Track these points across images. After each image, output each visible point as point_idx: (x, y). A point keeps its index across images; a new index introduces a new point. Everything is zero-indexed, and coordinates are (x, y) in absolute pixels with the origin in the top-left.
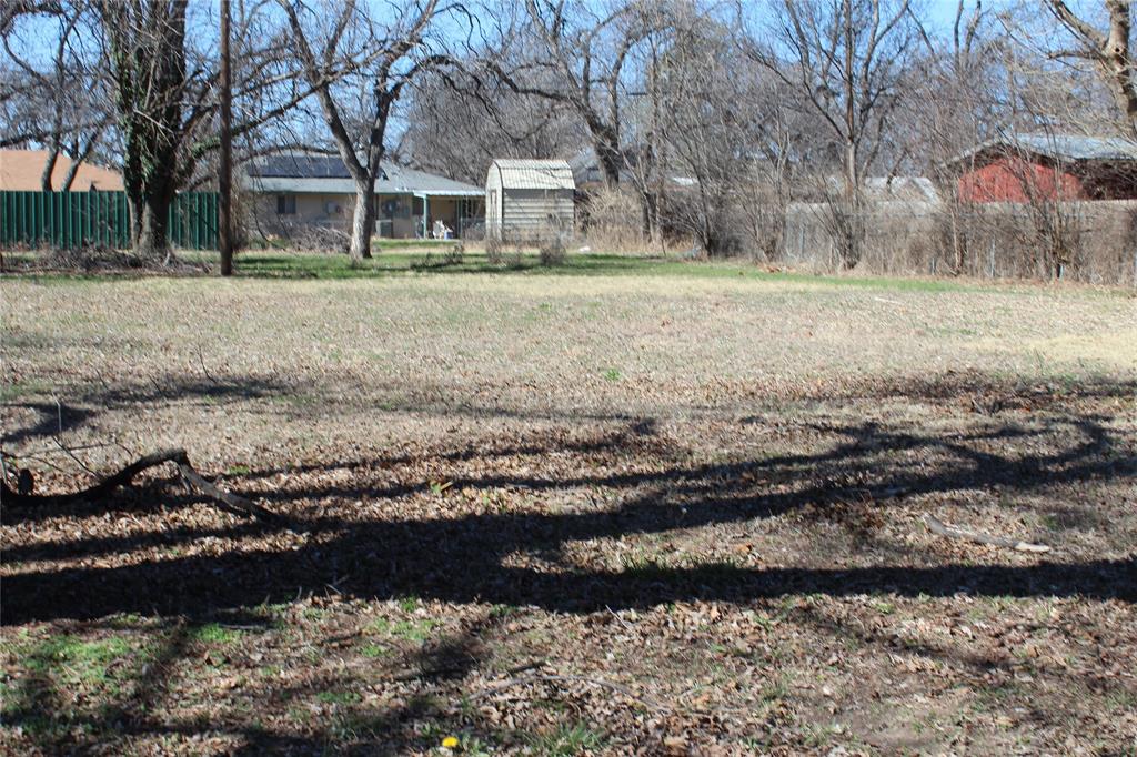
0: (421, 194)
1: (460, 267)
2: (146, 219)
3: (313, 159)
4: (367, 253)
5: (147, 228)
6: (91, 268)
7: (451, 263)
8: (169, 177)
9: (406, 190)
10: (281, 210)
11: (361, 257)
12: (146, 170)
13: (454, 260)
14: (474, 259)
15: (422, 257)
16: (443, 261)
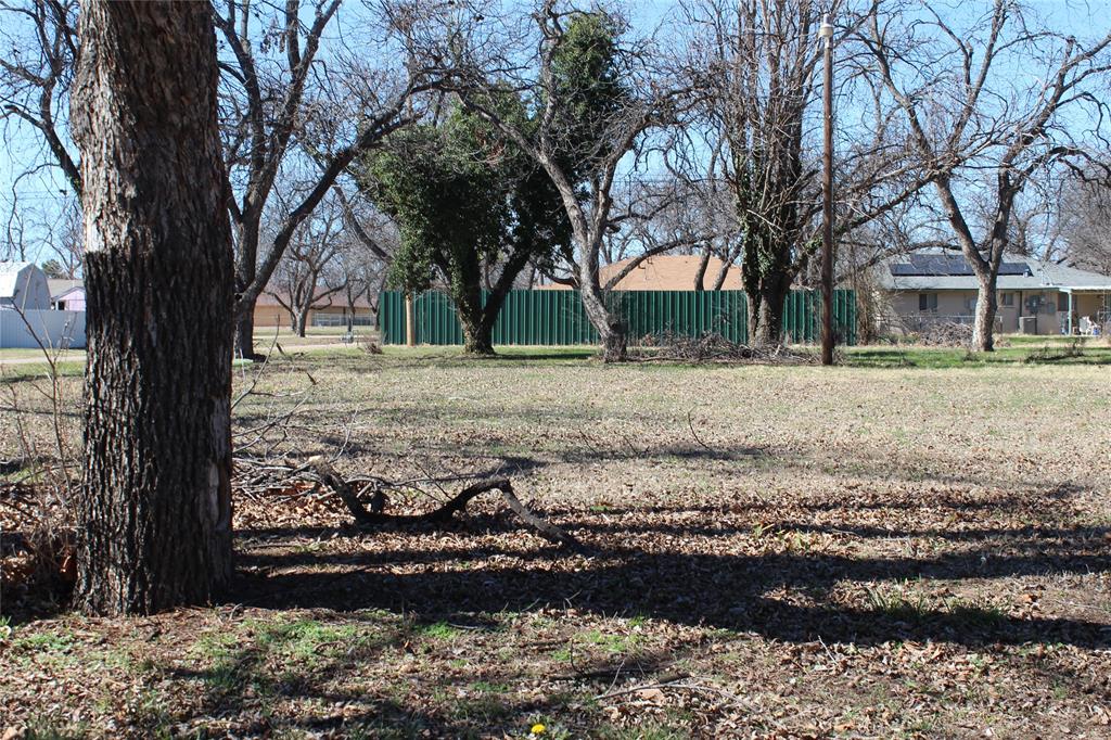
0: (1066, 289)
1: (1080, 359)
2: (762, 313)
3: (950, 257)
4: (988, 346)
5: (763, 321)
6: (703, 357)
7: (1070, 355)
8: (784, 272)
9: (1051, 286)
10: (923, 307)
11: (982, 350)
12: (762, 268)
13: (1074, 352)
14: (1098, 352)
15: (1041, 350)
16: (1062, 353)
